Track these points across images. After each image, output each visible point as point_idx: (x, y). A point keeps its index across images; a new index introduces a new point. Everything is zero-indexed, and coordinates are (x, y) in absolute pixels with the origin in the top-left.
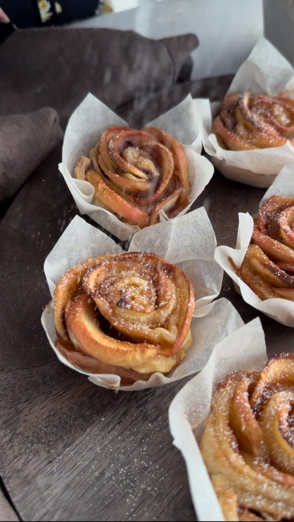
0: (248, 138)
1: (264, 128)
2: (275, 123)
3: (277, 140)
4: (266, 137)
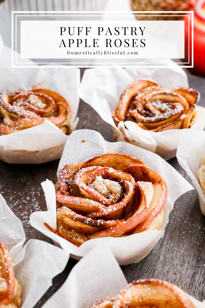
0: (15, 126)
1: (26, 115)
2: (34, 108)
3: (39, 120)
4: (29, 121)
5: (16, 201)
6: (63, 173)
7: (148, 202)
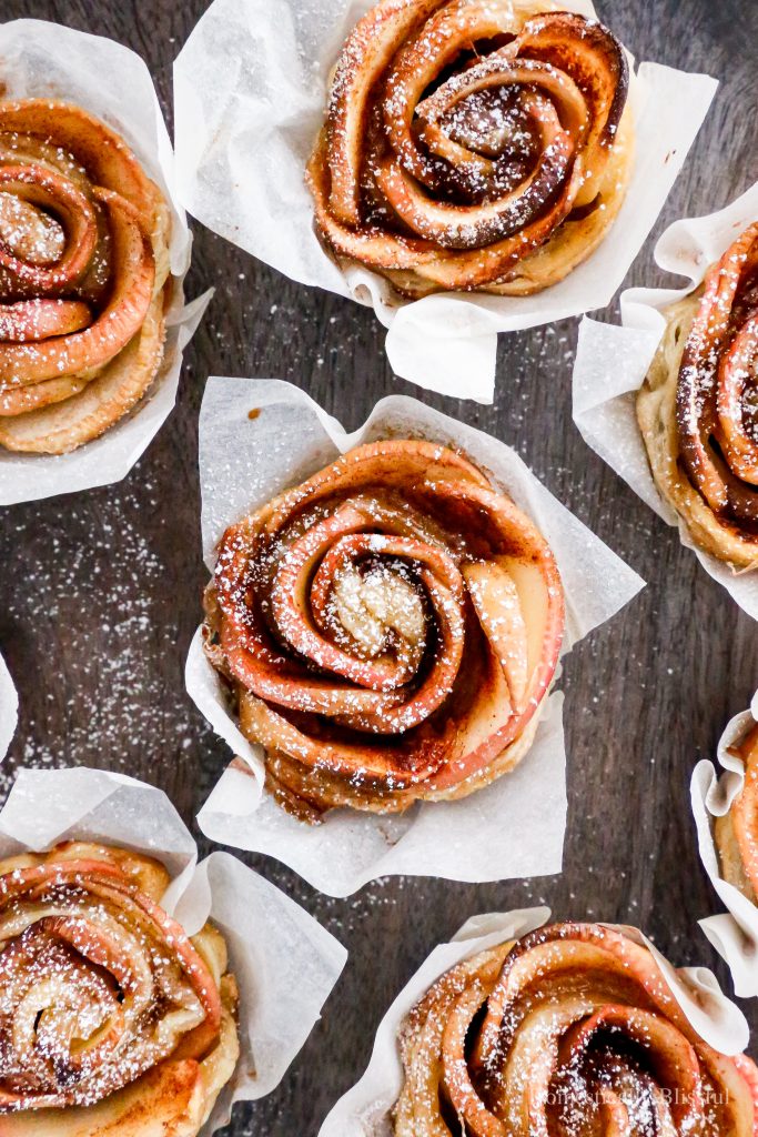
5: (76, 549)
6: (224, 563)
7: (518, 695)
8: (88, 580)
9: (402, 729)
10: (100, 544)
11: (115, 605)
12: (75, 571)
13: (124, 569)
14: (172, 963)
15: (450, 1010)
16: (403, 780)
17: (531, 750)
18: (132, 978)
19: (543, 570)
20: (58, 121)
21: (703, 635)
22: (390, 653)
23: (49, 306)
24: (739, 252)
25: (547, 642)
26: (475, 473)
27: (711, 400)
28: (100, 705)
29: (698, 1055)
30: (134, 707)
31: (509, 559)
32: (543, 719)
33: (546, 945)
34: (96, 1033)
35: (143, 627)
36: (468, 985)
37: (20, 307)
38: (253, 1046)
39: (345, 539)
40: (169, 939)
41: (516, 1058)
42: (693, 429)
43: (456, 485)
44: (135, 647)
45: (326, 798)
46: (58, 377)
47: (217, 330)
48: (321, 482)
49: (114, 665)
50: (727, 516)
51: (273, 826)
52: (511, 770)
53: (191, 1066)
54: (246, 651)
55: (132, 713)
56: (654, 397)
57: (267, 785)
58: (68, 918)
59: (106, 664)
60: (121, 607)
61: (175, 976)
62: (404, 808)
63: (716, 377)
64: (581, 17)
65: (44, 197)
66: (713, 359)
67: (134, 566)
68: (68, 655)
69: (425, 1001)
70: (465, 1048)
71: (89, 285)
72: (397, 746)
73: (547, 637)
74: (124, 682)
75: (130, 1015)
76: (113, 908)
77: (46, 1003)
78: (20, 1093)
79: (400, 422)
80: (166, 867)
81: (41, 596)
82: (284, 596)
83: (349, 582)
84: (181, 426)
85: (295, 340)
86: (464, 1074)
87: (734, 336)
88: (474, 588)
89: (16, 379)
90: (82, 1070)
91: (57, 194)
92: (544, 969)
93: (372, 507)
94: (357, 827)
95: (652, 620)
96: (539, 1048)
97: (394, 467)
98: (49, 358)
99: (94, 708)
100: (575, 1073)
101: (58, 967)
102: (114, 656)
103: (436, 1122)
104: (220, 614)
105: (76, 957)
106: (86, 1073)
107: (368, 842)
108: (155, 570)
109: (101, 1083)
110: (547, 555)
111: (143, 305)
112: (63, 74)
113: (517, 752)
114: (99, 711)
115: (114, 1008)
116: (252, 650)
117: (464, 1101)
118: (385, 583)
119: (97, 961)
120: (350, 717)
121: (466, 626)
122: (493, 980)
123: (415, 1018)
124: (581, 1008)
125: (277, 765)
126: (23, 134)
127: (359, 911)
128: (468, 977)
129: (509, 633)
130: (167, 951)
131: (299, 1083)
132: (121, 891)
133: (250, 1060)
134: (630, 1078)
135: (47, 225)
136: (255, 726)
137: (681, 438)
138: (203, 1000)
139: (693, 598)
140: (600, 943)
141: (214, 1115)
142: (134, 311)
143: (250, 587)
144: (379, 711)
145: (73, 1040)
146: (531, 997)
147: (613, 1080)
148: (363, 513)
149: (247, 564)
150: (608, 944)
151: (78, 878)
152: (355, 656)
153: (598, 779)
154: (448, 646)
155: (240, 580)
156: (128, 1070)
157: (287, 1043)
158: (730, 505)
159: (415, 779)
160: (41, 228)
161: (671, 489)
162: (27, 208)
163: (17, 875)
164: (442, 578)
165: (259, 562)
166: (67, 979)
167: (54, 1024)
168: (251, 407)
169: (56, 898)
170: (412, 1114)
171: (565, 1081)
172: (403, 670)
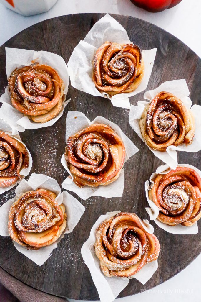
5: (45, 141)
6: (69, 142)
7: (117, 167)
8: (46, 146)
9: (97, 172)
10: (49, 140)
11: (51, 151)
12: (44, 145)
13: (53, 145)
14: (56, 209)
15: (104, 228)
16: (97, 180)
17: (118, 178)
18: (49, 211)
19: (122, 147)
20: (47, 68)
21: (148, 162)
22: (96, 159)
23: (43, 98)
24: (158, 96)
25: (122, 159)
26: (112, 130)
27: (152, 121)
28: (47, 167)
29: (146, 235)
30: (52, 168)
31: (117, 145)
32: (121, 173)
33: (120, 216)
34: (42, 220)
35: (55, 155)
36: (107, 224)
37: (38, 97)
38: (68, 225)
39: (89, 139)
40: (55, 205)
41: (115, 236)
42: (149, 125)
43: (109, 132)
44: (53, 158)
45: (84, 183)
46: (44, 110)
47: (71, 106)
48: (86, 130)
49: (50, 161)
50: (153, 140)
51: (74, 188)
52: (115, 181)
53: (58, 227)
54: (72, 158)
55: (52, 169)
56: (142, 120)
57: (74, 181)
58: (38, 200)
59: (48, 161)
60: (52, 151)
61: (56, 212)
62: (97, 186)
63: (153, 117)
64: (132, 44)
65: (43, 80)
66: (152, 114)
67: (54, 144)
68: (42, 159)
69: (99, 226)
70: (106, 234)
71: (50, 95)
72: (96, 175)
73: (122, 158)
74: (51, 164)
75: (48, 218)
76: (46, 199)
77: (34, 214)
78: (28, 229)
79: (100, 121)
80: (56, 194)
81: (38, 148)
82: (79, 148)
83: (90, 147)
84: (64, 122)
85: (84, 109)
86: (106, 238)
87: (156, 110)
88: (110, 149)
89: (36, 109)
90: (39, 226)
91: (45, 79)
92: (120, 221)
93: (94, 135)
94: (88, 189)
95: (140, 159)
96: (119, 234)
97: (98, 128)
98: (42, 106)
99: (46, 168)
100: (125, 238)
101: (36, 208)
102: (50, 159)
103: (101, 247)
104: (68, 151)
105: (40, 207)
106: (40, 226)
107: (90, 191)
108: (58, 145)
109: (42, 229)
110: (123, 144)
111: (59, 99)
112: (48, 61)
113: (116, 178)
114: (47, 168)
115: (45, 216)
116: (73, 157)
117: (106, 243)
118: (96, 147)
119: (43, 208)
120: (88, 169)
121: (109, 155)
122: (111, 223)
123: (98, 229)
124: (126, 227)
125: (76, 177)
126: (41, 70)
127: (88, 205)
128: (107, 222)
129: (116, 156)
130: (55, 207)
131: (76, 233)
132: (48, 196)
133: (68, 228)
134: (134, 239)
135: (44, 84)
136: (72, 170)
137: (147, 126)
138: (61, 216)
139: (147, 156)
140: (129, 216)
141: (61, 236)
142: (57, 99)
143: (73, 147)
144: (93, 169)
145: (38, 221)
146: (117, 226)
147: (131, 239)
148: (93, 136)
149: (73, 143)
150: (130, 216)
151: (41, 194)
152: (90, 159)
153: (129, 185)
154: (105, 158)
155: (72, 145)
156: (47, 227)
157: (74, 224)
158: (154, 138)
159: (99, 180)
160: (42, 85)
161: (144, 135)
162: (41, 82)
163: (30, 193)
164: (105, 147)
165: (75, 143)
166: (38, 211)
167: (35, 218)
168: (75, 116)
169: (37, 197)
170: (97, 246)
171: (123, 239)
172: (98, 162)
